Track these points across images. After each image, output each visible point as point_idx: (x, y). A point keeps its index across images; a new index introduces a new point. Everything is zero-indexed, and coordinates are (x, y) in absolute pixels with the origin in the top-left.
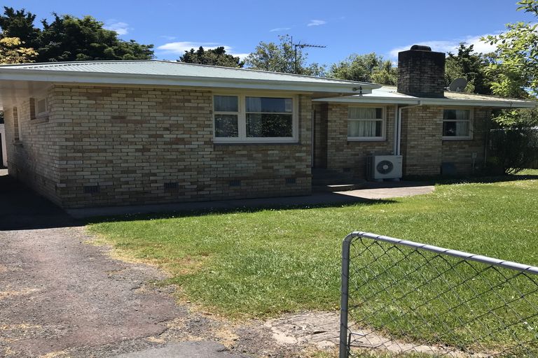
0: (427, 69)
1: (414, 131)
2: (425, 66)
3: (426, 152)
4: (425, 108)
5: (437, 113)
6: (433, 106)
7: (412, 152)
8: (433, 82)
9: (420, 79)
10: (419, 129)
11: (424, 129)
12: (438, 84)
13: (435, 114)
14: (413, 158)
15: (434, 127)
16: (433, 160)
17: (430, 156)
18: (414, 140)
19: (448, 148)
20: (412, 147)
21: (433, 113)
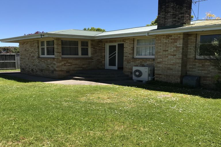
0: (170, 10)
1: (160, 52)
2: (168, 7)
3: (168, 66)
4: (168, 36)
5: (177, 39)
6: (175, 34)
7: (158, 66)
8: (175, 18)
9: (165, 17)
10: (164, 51)
11: (167, 51)
12: (179, 18)
13: (175, 40)
14: (159, 70)
15: (176, 49)
16: (174, 72)
17: (171, 69)
18: (160, 58)
19: (201, 65)
20: (158, 63)
21: (174, 39)
